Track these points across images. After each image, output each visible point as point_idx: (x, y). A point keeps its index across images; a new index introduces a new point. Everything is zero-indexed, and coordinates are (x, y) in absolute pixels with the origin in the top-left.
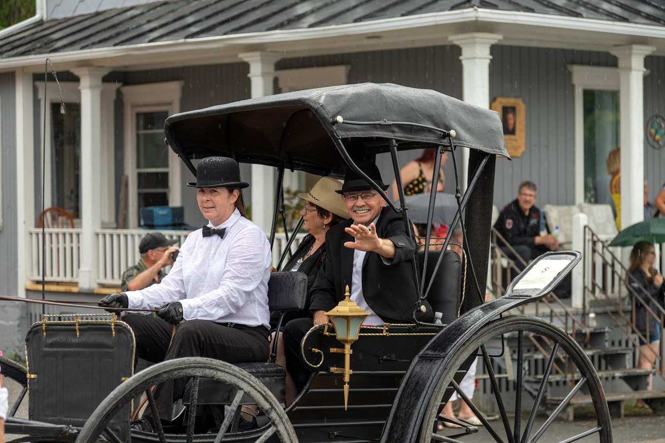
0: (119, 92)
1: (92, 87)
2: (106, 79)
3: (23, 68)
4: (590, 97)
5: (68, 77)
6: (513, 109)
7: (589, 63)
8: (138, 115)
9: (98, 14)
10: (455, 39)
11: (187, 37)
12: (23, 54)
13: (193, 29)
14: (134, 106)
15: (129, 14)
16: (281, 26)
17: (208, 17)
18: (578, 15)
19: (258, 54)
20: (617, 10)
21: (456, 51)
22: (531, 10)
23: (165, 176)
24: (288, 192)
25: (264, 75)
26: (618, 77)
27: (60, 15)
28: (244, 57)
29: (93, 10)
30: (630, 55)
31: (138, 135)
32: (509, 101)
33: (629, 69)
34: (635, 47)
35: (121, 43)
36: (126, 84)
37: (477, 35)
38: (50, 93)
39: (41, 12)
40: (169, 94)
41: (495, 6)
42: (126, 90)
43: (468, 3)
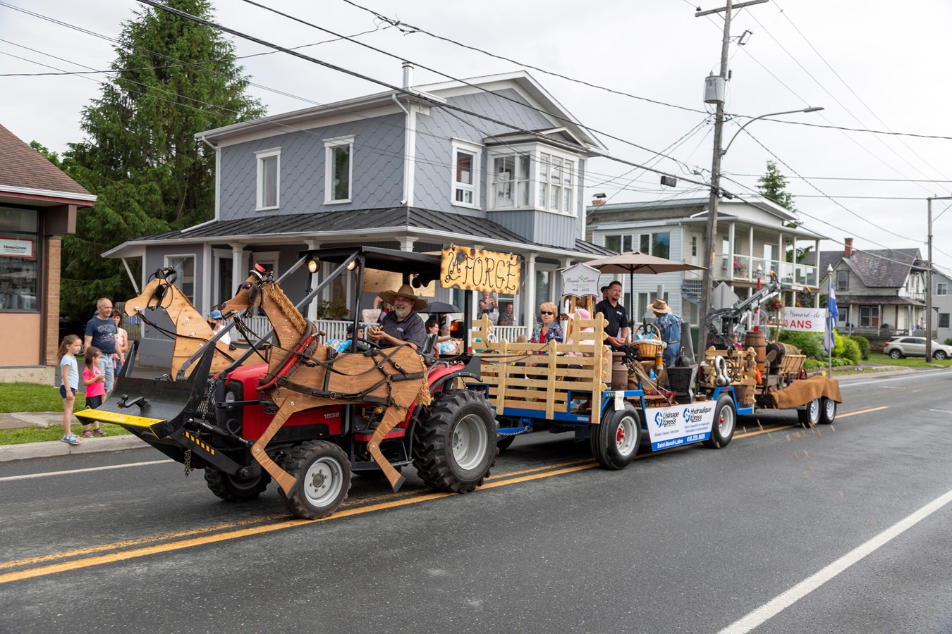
0: (251, 255)
1: (238, 252)
2: (245, 249)
3: (207, 242)
5: (227, 247)
9: (243, 220)
10: (398, 239)
11: (282, 232)
12: (206, 236)
13: (285, 228)
14: (258, 261)
15: (257, 220)
16: (322, 229)
17: (291, 224)
18: (451, 231)
19: (312, 241)
21: (399, 244)
22: (431, 228)
24: (325, 302)
27: (226, 220)
28: (307, 242)
29: (241, 218)
35: (252, 233)
36: (254, 251)
37: (408, 237)
38: (219, 254)
39: (217, 218)
40: (274, 256)
41: (416, 226)
42: (255, 254)
43: (404, 223)
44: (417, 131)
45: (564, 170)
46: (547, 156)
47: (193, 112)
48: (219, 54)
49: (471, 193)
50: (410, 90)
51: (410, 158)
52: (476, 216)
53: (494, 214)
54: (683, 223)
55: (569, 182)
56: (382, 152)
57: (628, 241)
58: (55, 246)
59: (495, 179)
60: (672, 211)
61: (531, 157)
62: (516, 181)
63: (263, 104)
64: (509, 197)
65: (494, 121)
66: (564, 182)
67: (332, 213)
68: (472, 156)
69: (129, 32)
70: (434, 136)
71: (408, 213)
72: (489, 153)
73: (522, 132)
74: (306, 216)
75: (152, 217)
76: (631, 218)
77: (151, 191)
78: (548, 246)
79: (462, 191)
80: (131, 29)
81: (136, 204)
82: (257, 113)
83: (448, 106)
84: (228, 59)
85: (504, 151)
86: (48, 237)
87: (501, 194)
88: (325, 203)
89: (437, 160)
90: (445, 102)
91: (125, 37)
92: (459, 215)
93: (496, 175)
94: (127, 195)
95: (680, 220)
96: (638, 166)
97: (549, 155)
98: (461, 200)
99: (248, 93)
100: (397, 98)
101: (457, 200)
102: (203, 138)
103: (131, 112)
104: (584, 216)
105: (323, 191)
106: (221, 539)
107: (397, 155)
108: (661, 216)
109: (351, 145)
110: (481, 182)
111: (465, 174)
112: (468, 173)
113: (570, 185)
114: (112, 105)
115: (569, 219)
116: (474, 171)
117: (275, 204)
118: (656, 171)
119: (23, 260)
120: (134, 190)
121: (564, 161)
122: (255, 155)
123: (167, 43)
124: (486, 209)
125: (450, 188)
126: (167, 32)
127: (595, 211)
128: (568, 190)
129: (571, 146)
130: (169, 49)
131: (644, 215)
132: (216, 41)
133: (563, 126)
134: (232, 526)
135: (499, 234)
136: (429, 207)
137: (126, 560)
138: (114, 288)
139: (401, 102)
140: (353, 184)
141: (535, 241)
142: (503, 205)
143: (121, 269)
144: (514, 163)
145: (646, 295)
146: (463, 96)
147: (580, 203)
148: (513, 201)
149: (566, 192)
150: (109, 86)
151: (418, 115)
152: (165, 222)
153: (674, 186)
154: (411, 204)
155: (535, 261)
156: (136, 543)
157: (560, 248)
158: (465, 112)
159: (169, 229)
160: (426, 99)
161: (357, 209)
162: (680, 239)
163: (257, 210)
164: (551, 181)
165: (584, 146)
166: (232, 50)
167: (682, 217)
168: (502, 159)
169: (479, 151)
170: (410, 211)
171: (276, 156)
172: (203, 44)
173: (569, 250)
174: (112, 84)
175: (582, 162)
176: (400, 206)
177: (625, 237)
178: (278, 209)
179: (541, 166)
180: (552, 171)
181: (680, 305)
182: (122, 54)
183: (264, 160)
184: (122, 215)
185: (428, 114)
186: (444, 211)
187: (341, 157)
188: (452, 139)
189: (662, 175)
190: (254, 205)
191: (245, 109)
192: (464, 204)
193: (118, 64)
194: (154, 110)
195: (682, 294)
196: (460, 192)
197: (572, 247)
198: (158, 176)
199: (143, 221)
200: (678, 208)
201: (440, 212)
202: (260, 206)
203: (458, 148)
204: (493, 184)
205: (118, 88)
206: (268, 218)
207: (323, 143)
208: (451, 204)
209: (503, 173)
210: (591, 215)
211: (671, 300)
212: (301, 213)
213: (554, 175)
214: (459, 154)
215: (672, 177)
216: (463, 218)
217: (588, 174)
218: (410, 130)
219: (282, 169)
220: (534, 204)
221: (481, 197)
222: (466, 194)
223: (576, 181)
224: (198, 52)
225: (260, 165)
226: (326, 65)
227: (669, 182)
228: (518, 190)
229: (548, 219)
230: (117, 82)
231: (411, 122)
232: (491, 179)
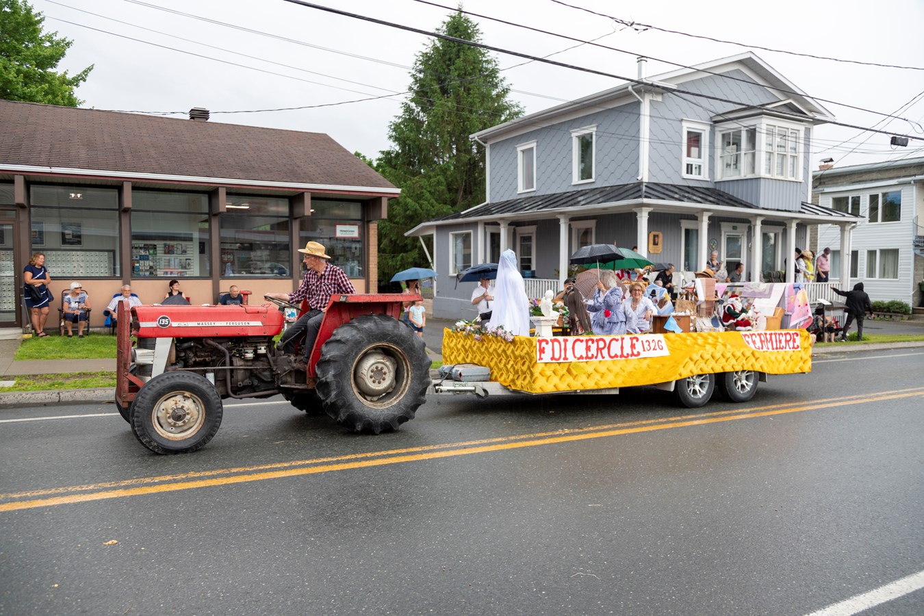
0: (515, 230)
1: (504, 227)
2: (509, 225)
3: (481, 221)
4: (687, 231)
5: (495, 223)
6: (658, 236)
7: (688, 219)
8: (521, 237)
9: (508, 201)
10: (635, 210)
11: (538, 209)
12: (481, 215)
13: (541, 206)
14: (520, 234)
15: (519, 201)
16: (571, 205)
17: (546, 202)
18: (682, 201)
19: (563, 215)
20: (699, 199)
21: (636, 214)
22: (664, 199)
23: (530, 259)
25: (565, 223)
26: (697, 224)
27: (494, 202)
28: (558, 216)
29: (506, 200)
30: (702, 216)
31: (521, 245)
32: (656, 233)
33: (702, 221)
34: (705, 213)
35: (515, 211)
36: (517, 226)
37: (643, 208)
38: (490, 229)
39: (488, 201)
40: (531, 230)
41: (650, 198)
42: (517, 228)
43: (640, 197)
44: (650, 116)
45: (790, 139)
46: (772, 127)
47: (468, 118)
48: (487, 69)
49: (700, 166)
50: (644, 81)
51: (645, 140)
52: (705, 186)
53: (722, 184)
54: (915, 181)
55: (795, 149)
56: (620, 137)
57: (856, 202)
58: (373, 229)
59: (723, 152)
60: (904, 170)
61: (757, 129)
62: (743, 152)
63: (521, 106)
64: (736, 168)
65: (721, 100)
66: (790, 150)
67: (579, 192)
68: (701, 134)
69: (420, 61)
70: (666, 119)
71: (644, 188)
72: (717, 129)
73: (750, 108)
74: (557, 195)
75: (440, 204)
76: (859, 179)
77: (439, 183)
78: (774, 210)
79: (692, 165)
80: (421, 58)
81: (428, 194)
82: (517, 114)
83: (679, 91)
84: (494, 72)
85: (731, 126)
86: (369, 222)
87: (728, 165)
88: (573, 184)
89: (669, 139)
90: (675, 88)
91: (418, 65)
92: (689, 187)
93: (723, 149)
94: (422, 187)
95: (914, 178)
96: (867, 129)
97: (775, 126)
98: (691, 173)
99: (509, 98)
100: (633, 89)
101: (687, 173)
102: (476, 138)
103: (423, 122)
104: (810, 180)
105: (571, 173)
106: (497, 449)
107: (634, 138)
108: (891, 175)
109: (594, 133)
110: (710, 156)
111: (694, 150)
112: (697, 149)
113: (796, 152)
114: (409, 119)
115: (795, 184)
116: (702, 146)
117: (533, 187)
118: (885, 133)
119: (353, 240)
120: (427, 183)
121: (790, 131)
122: (516, 148)
123: (448, 65)
124: (714, 179)
125: (681, 164)
126: (448, 57)
127: (822, 175)
128: (794, 157)
129: (796, 116)
130: (450, 70)
131: (874, 176)
132: (484, 59)
133: (789, 98)
134: (504, 439)
135: (728, 201)
136: (662, 181)
137: (429, 459)
138: (414, 259)
139: (636, 92)
140: (596, 166)
141: (762, 206)
142: (731, 175)
143: (418, 244)
144: (740, 136)
145: (875, 251)
146: (692, 81)
147: (806, 169)
148: (740, 171)
149: (792, 159)
150: (407, 104)
151: (650, 100)
152: (449, 207)
153: (906, 146)
154: (646, 180)
155: (762, 224)
156: (435, 448)
157: (786, 211)
158: (693, 94)
159: (453, 212)
160: (658, 86)
161: (599, 187)
162: (913, 197)
163: (518, 192)
164: (776, 150)
165: (810, 115)
166: (496, 65)
167: (915, 175)
168: (729, 134)
169: (708, 128)
170: (646, 186)
171: (532, 149)
172: (474, 62)
173: (795, 212)
174: (409, 102)
175: (808, 131)
176: (636, 181)
177: (852, 198)
178: (535, 191)
179: (767, 138)
180: (778, 140)
181: (912, 261)
182: (415, 78)
183: (523, 151)
184: (419, 203)
185: (661, 100)
186: (676, 183)
187: (586, 144)
188: (682, 120)
189: (892, 136)
190: (516, 188)
191: (508, 112)
192: (694, 176)
193: (413, 86)
194: (440, 119)
195: (914, 249)
196: (690, 166)
197: (798, 210)
198: (444, 171)
199: (433, 207)
200: (910, 167)
201: (672, 185)
202: (521, 189)
203: (688, 128)
204: (721, 157)
205: (413, 105)
206: (527, 198)
207: (571, 134)
208: (683, 177)
209: (731, 146)
210: (816, 179)
211: (902, 255)
212: (553, 193)
213: (779, 144)
214: (689, 133)
215: (903, 137)
216: (693, 189)
217: (814, 141)
218: (644, 115)
219: (537, 158)
220: (760, 172)
221: (710, 169)
222: (696, 168)
223: (801, 148)
224: (471, 69)
225: (520, 155)
226: (572, 67)
227: (900, 142)
228: (744, 161)
229: (774, 186)
230: (412, 100)
231: (645, 108)
232: (718, 152)
